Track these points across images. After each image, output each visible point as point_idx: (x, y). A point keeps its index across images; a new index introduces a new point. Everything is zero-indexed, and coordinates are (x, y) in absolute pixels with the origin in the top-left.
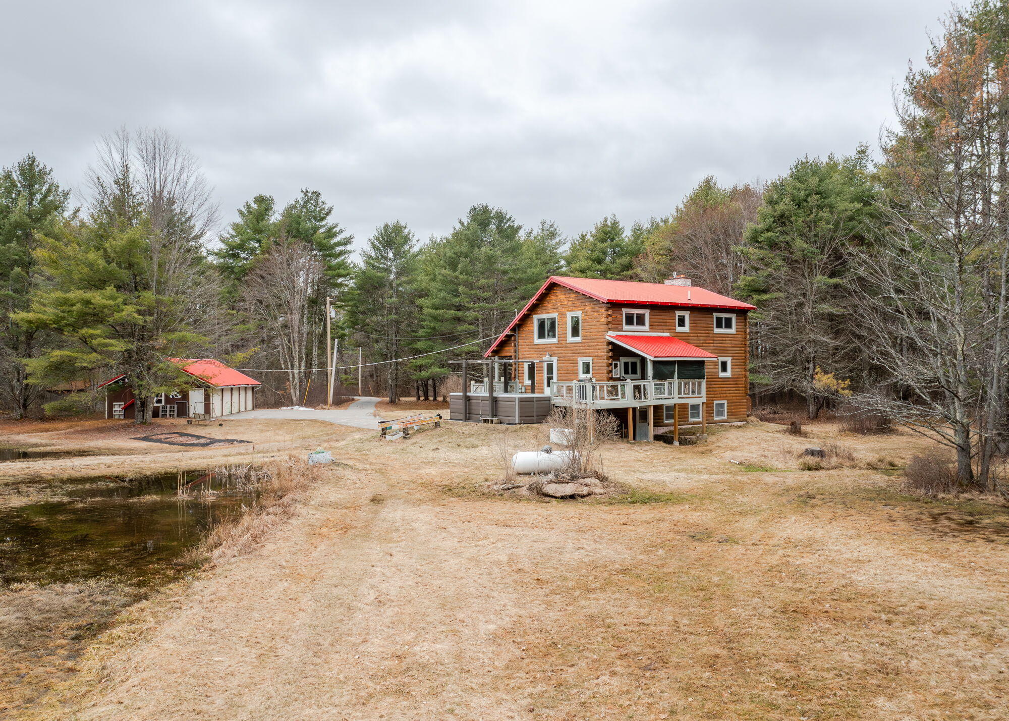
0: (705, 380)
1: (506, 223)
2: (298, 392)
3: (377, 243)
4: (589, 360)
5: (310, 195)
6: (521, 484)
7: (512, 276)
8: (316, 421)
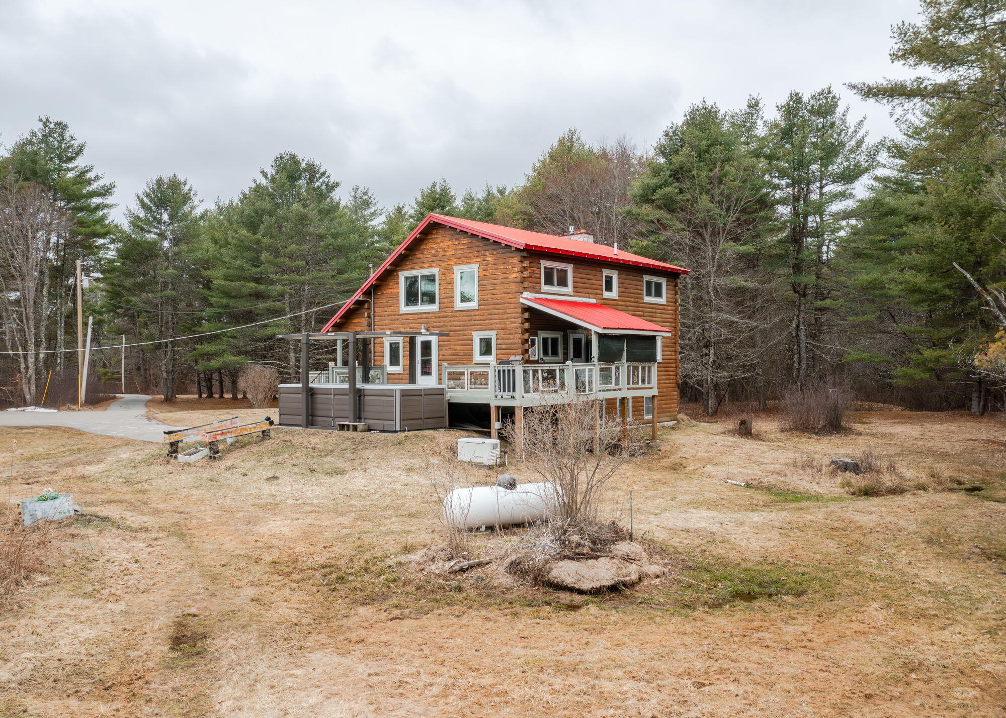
0: (656, 365)
1: (319, 178)
2: (33, 388)
3: (146, 201)
4: (492, 335)
5: (52, 126)
6: (485, 559)
7: (330, 242)
8: (57, 428)
